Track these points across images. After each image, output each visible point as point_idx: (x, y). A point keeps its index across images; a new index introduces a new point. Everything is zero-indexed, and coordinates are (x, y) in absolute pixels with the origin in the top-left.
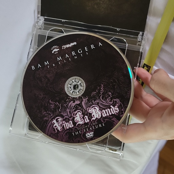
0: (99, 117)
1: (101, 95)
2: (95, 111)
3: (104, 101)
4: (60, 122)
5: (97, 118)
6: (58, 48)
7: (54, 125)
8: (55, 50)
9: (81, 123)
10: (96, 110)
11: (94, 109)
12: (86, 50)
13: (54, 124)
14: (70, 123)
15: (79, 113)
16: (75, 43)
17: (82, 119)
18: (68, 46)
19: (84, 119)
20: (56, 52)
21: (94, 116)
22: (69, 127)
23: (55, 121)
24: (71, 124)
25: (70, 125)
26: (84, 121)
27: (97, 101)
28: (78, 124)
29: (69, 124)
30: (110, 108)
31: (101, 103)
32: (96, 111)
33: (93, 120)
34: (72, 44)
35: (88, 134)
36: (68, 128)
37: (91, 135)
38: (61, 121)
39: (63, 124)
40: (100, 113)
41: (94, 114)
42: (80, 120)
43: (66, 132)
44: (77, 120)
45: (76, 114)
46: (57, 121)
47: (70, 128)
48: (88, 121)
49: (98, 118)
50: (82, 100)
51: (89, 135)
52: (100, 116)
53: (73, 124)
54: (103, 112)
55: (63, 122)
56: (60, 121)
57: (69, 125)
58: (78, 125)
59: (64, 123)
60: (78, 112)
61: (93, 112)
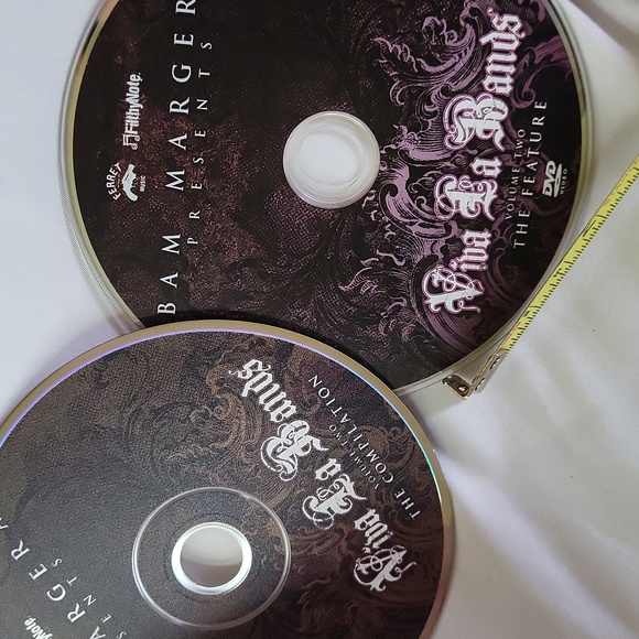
0: (502, 112)
1: (418, 64)
2: (470, 117)
3: (449, 64)
4: (446, 280)
5: (503, 123)
6: (124, 169)
7: (450, 307)
8: (127, 185)
9: (491, 195)
10: (470, 110)
11: (462, 120)
12: (191, 43)
13: (442, 305)
14: (470, 240)
15: (449, 186)
16: (134, 81)
17: (476, 187)
18: (132, 119)
19: (482, 178)
20: (136, 184)
21: (487, 132)
22: (483, 251)
23: (433, 301)
24: (478, 239)
25: (477, 244)
26: (489, 178)
27: (435, 92)
28: (487, 210)
29: (473, 246)
30: (488, 49)
31: (453, 79)
32: (475, 115)
33: (503, 142)
34: (133, 98)
35: (547, 184)
36: (486, 257)
37: (554, 176)
38: (445, 274)
39: (459, 270)
40: (490, 102)
41: (479, 128)
42: (477, 197)
43: (497, 270)
44: (473, 209)
45: (446, 201)
46: (438, 290)
47: (489, 250)
48: (496, 163)
49: (503, 117)
50: (404, 153)
51: (553, 184)
52: (501, 104)
53: (481, 230)
54: (491, 86)
55: (451, 269)
56: (442, 278)
57: (477, 247)
58: (492, 212)
59: (459, 264)
60: (441, 191)
61: (471, 130)
